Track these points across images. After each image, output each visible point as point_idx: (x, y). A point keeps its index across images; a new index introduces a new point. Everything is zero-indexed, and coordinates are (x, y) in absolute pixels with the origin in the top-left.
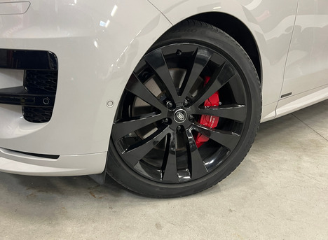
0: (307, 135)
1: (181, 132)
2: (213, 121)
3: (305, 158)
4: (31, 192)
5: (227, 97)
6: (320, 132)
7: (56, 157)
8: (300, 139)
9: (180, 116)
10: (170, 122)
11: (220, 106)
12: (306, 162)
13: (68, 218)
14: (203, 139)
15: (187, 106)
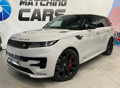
0: (91, 66)
1: (65, 68)
2: (71, 65)
3: (90, 71)
4: (37, 83)
5: (73, 60)
6: (94, 65)
7: (46, 74)
8: (90, 67)
9: (65, 65)
10: (63, 66)
11: (72, 62)
12: (91, 72)
13: (46, 86)
14: (69, 69)
15: (66, 63)
